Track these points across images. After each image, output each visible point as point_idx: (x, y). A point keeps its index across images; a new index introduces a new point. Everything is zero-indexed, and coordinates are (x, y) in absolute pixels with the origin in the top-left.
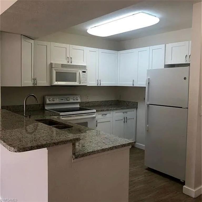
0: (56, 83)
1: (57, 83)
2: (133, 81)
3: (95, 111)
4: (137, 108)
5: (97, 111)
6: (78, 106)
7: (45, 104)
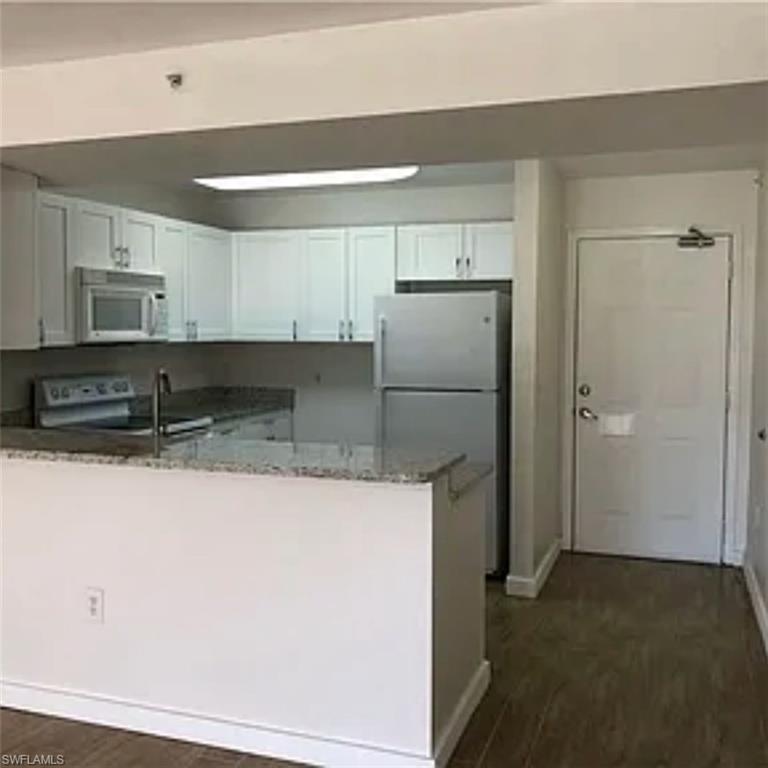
0: (93, 336)
1: (97, 335)
2: (295, 324)
3: (207, 420)
4: (292, 407)
5: (215, 421)
6: (124, 411)
7: (41, 409)
